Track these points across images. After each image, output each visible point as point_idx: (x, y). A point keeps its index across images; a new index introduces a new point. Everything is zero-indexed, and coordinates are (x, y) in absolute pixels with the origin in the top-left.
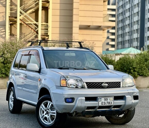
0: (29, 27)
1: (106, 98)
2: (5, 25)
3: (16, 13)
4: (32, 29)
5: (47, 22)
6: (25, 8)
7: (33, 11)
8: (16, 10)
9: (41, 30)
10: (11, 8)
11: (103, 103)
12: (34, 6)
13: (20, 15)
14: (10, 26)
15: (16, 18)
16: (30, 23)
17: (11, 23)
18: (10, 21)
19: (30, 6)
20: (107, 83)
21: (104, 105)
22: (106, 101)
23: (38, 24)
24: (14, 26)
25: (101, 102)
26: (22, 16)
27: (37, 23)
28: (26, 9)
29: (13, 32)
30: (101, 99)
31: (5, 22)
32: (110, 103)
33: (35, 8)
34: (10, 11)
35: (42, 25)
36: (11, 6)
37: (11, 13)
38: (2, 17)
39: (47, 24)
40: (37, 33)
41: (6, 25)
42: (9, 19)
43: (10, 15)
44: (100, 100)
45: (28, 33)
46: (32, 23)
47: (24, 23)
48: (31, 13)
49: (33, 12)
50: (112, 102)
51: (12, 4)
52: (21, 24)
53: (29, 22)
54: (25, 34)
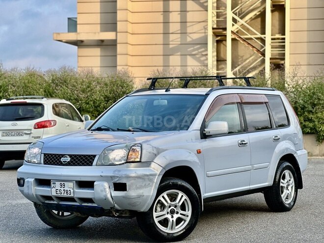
0: (249, 44)
1: (62, 183)
2: (205, 44)
3: (225, 22)
4: (254, 49)
5: (284, 34)
6: (243, 10)
7: (256, 14)
8: (225, 16)
9: (272, 48)
10: (217, 12)
11: (58, 192)
12: (259, 5)
13: (233, 25)
14: (216, 44)
15: (225, 29)
16: (249, 36)
17: (219, 38)
18: (216, 35)
19: (252, 5)
20: (70, 156)
21: (59, 195)
22: (62, 189)
23: (265, 37)
24: (224, 44)
25: (55, 189)
26: (236, 26)
27: (263, 36)
28: (244, 12)
29: (222, 55)
30: (55, 183)
31: (206, 38)
32: (69, 192)
33: (261, 9)
34: (216, 17)
35: (272, 39)
36: (218, 8)
37: (217, 21)
38: (202, 29)
39: (283, 37)
40: (263, 54)
41: (207, 44)
42: (213, 33)
43: (217, 26)
44: (54, 185)
45: (249, 56)
46: (252, 37)
47: (240, 37)
48: (252, 19)
49: (256, 17)
50: (72, 191)
51: (220, 4)
52: (233, 40)
53: (247, 35)
54: (244, 58)
